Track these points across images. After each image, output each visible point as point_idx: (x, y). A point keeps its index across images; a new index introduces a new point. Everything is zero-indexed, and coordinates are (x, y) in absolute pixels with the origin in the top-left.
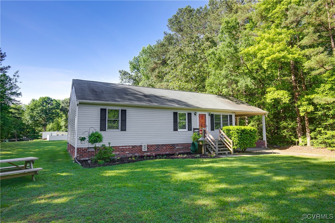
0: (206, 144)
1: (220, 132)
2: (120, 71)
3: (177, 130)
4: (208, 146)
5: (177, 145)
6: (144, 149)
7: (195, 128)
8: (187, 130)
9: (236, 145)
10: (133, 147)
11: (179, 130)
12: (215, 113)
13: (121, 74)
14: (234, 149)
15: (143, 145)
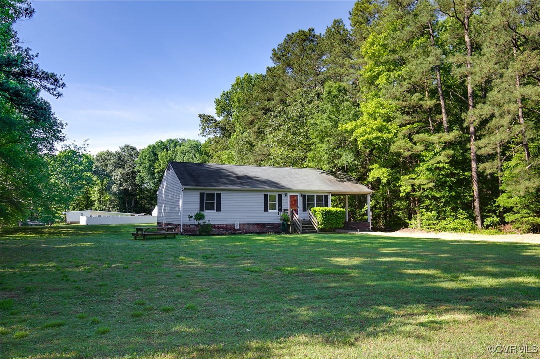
0: (294, 224)
1: (309, 213)
2: (200, 116)
3: (267, 211)
4: (295, 225)
5: (268, 224)
6: (236, 227)
7: (285, 208)
8: (277, 210)
9: (321, 225)
10: (227, 225)
11: (269, 211)
12: (307, 194)
13: (202, 119)
14: (319, 228)
15: (235, 223)
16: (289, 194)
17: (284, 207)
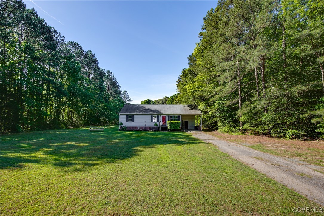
3: (152, 122)
5: (152, 127)
12: (170, 115)
15: (138, 127)
16: (162, 116)
17: (159, 121)
